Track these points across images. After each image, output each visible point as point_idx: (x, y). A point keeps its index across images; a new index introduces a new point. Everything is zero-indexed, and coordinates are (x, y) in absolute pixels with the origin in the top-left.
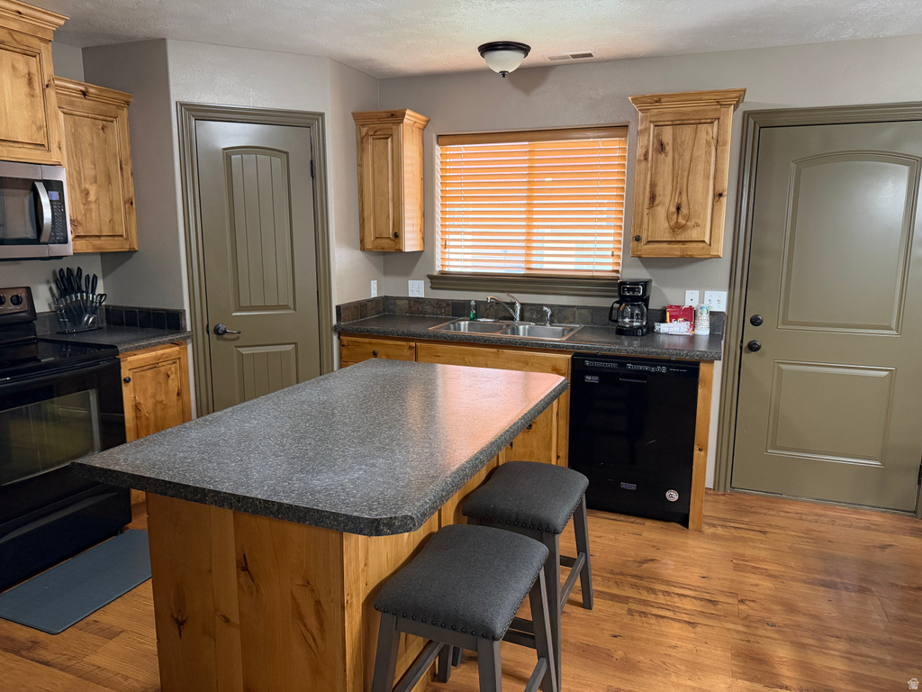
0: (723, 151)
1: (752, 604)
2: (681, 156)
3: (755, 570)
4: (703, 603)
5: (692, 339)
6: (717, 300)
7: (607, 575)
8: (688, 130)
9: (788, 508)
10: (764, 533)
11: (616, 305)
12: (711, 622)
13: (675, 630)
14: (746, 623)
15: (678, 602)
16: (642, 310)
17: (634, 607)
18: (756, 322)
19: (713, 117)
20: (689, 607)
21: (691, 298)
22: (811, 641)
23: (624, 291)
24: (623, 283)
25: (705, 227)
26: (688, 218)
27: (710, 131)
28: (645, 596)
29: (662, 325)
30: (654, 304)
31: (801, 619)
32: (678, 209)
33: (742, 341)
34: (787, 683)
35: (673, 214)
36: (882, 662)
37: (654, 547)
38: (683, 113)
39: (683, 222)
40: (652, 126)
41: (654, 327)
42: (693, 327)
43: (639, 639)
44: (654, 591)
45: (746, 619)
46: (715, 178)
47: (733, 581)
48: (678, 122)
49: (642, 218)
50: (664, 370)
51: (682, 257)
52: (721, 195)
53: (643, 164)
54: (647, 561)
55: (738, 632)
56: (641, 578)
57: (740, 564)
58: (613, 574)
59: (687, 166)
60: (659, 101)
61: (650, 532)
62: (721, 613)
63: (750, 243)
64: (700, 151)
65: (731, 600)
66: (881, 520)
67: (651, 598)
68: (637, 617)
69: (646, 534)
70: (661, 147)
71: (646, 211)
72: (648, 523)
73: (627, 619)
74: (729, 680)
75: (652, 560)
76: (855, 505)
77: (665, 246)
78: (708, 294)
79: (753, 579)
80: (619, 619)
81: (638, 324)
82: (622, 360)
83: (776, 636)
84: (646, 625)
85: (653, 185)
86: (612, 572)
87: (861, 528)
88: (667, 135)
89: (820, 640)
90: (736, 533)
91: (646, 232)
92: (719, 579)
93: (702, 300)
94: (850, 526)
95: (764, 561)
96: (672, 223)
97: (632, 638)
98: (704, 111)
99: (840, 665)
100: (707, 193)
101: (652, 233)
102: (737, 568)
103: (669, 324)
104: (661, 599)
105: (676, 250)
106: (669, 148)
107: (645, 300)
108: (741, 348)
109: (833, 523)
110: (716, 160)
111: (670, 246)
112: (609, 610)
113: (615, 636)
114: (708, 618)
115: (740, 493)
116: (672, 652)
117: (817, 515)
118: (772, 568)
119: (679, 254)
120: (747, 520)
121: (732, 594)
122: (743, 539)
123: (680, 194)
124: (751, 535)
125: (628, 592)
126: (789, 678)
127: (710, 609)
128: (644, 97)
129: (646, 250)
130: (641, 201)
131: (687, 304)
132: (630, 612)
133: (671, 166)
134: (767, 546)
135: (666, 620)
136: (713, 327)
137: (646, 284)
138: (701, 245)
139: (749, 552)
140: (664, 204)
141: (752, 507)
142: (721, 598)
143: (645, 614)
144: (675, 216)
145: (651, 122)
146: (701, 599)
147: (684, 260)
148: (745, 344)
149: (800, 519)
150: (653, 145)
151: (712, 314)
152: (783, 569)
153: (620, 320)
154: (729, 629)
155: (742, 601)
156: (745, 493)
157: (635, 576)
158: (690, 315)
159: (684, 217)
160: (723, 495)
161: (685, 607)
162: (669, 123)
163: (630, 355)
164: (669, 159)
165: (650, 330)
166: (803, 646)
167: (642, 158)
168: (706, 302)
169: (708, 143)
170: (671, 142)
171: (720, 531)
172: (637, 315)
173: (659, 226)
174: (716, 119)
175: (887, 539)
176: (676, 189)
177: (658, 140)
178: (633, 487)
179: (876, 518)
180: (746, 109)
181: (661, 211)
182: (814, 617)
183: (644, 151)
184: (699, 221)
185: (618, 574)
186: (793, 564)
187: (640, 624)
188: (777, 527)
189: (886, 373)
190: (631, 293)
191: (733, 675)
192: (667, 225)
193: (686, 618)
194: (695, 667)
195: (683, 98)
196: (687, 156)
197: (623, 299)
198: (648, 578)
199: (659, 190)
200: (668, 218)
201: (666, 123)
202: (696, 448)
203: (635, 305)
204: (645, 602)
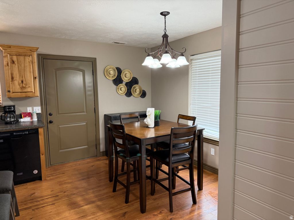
0: (35, 65)
1: (67, 192)
2: (21, 65)
3: (65, 183)
4: (54, 197)
5: (32, 122)
6: (38, 110)
7: (21, 204)
8: (22, 58)
9: (67, 165)
10: (64, 173)
11: (3, 115)
12: (58, 201)
13: (49, 208)
14: (68, 197)
15: (47, 200)
16: (14, 115)
17: (34, 208)
18: (50, 115)
19: (29, 54)
20: (51, 200)
21: (29, 110)
22: (84, 193)
23: (6, 109)
24: (5, 107)
25: (32, 87)
26: (26, 85)
27: (29, 58)
28: (36, 203)
29: (21, 119)
30: (17, 113)
31: (81, 190)
32: (22, 82)
33: (47, 121)
34: (83, 205)
35: (21, 83)
36: (100, 190)
37: (33, 189)
38: (19, 52)
39: (25, 86)
40: (9, 55)
41: (18, 120)
42: (32, 118)
43: (39, 216)
44: (38, 201)
45: (67, 196)
46: (33, 73)
47: (60, 188)
48: (18, 55)
49: (10, 85)
50: (27, 133)
51: (26, 97)
52: (36, 78)
53: (7, 67)
54: (33, 194)
55: (66, 200)
56: (33, 199)
57: (61, 184)
58: (23, 202)
59: (23, 68)
60: (10, 47)
61: (30, 186)
62: (60, 197)
63: (45, 92)
64: (27, 64)
65: (61, 193)
66: (90, 160)
67: (38, 203)
68: (36, 210)
69: (29, 187)
70: (13, 62)
71: (11, 82)
72: (28, 184)
73: (33, 212)
74: (69, 212)
75: (34, 193)
76: (83, 159)
77: (19, 93)
78: (35, 108)
79: (65, 186)
80: (30, 214)
81: (13, 120)
82: (11, 133)
83: (76, 196)
84: (40, 211)
85: (12, 74)
86: (22, 202)
87: (86, 164)
88: (15, 58)
89: (86, 192)
90: (56, 176)
91: (12, 89)
92: (56, 190)
93: (33, 110)
94: (84, 164)
95: (66, 180)
96: (21, 86)
97: (37, 216)
98: (26, 52)
99: (92, 195)
100: (31, 77)
101: (14, 89)
102: (60, 185)
103: (23, 119)
104: (42, 202)
105: (24, 95)
106: (16, 63)
107: (14, 111)
108: (47, 123)
109: (80, 165)
110: (33, 68)
111: (21, 93)
112: (26, 213)
113: (31, 219)
114: (57, 200)
115: (54, 165)
116: (51, 213)
117: (75, 164)
118: (69, 181)
119: (25, 96)
120: (58, 172)
121: (61, 192)
122: (59, 177)
123: (22, 77)
124: (61, 175)
125: (30, 205)
126: (82, 204)
127: (57, 198)
128: (4, 45)
129: (12, 95)
130: (8, 79)
131: (28, 112)
132: (33, 210)
133: (18, 68)
134: (66, 176)
135: (45, 207)
136: (38, 118)
137: (14, 106)
138: (32, 93)
139: (62, 180)
140: (17, 80)
141: (58, 168)
142: (58, 194)
143: (38, 208)
144: (22, 84)
145: (8, 54)
146: (53, 197)
147: (26, 98)
148: (48, 122)
149: (72, 167)
150: (10, 61)
151: (37, 114)
152: (72, 180)
153: (6, 119)
154: (64, 200)
155: (65, 192)
156: (55, 165)
157: (31, 200)
158: (30, 115)
159: (25, 84)
160: (49, 168)
161: (50, 201)
162: (15, 55)
163: (14, 130)
164: (17, 66)
165: (17, 122)
166: (83, 195)
167: (6, 65)
168: (35, 111)
169: (29, 62)
170: (16, 61)
171: (52, 177)
172: (12, 117)
173: (16, 87)
174: (31, 55)
175: (92, 164)
176: (21, 76)
177: (11, 60)
178: (21, 174)
179: (89, 160)
180: (38, 53)
181: (16, 83)
182: (83, 188)
183: (7, 63)
184: (30, 86)
185: (25, 202)
186: (74, 178)
187: (38, 211)
188: (67, 171)
189: (85, 123)
190: (9, 110)
191: (69, 210)
192: (19, 87)
193: (51, 203)
194: (58, 214)
195: (19, 47)
196: (23, 66)
197: (5, 112)
198: (35, 198)
199: (14, 76)
200: (19, 85)
201: (14, 54)
202: (41, 155)
203: (10, 114)
204: (37, 205)
